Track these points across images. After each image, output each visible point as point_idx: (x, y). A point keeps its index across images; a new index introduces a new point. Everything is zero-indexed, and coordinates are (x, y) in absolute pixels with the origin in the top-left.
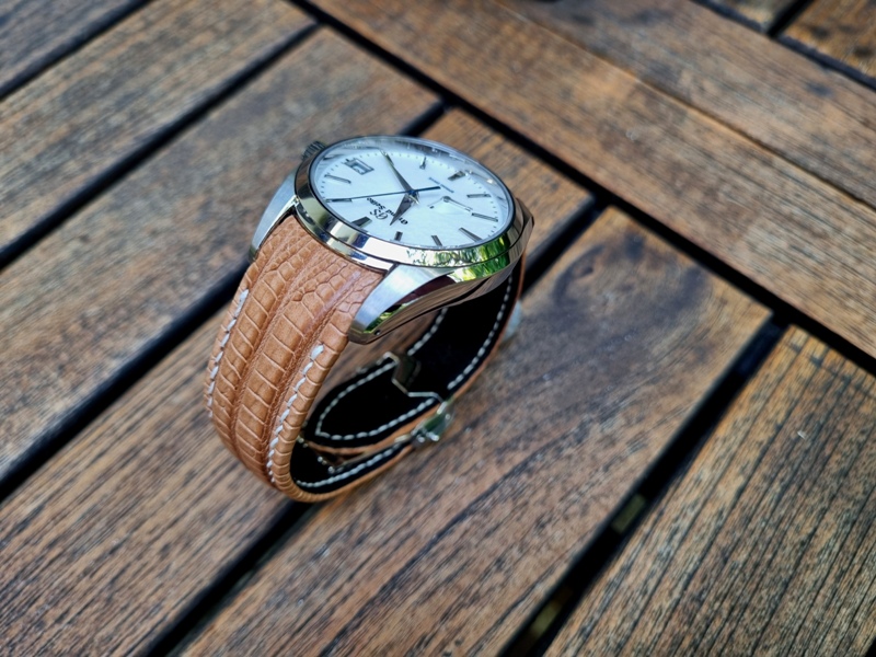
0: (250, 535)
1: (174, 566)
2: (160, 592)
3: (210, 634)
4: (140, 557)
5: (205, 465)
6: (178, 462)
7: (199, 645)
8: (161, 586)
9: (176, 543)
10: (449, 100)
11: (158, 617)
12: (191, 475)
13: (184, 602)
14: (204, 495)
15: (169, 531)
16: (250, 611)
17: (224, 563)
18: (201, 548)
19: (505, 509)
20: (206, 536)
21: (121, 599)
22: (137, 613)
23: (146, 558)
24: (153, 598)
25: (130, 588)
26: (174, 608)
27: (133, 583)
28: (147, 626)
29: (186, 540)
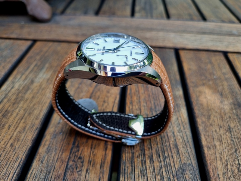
0: (37, 129)
1: (17, 147)
2: (16, 155)
3: (39, 155)
4: (4, 151)
5: (13, 123)
6: (3, 126)
7: (37, 159)
8: (16, 153)
9: (14, 142)
10: (35, 41)
11: (19, 160)
12: (10, 126)
13: (25, 153)
14: (17, 128)
15: (10, 141)
16: (48, 143)
17: (33, 139)
18: (23, 139)
19: (98, 93)
20: (23, 136)
21: (3, 163)
22: (11, 163)
23: (6, 150)
24: (15, 157)
25: (5, 159)
26: (23, 156)
27: (5, 157)
28: (17, 164)
29: (17, 139)
